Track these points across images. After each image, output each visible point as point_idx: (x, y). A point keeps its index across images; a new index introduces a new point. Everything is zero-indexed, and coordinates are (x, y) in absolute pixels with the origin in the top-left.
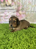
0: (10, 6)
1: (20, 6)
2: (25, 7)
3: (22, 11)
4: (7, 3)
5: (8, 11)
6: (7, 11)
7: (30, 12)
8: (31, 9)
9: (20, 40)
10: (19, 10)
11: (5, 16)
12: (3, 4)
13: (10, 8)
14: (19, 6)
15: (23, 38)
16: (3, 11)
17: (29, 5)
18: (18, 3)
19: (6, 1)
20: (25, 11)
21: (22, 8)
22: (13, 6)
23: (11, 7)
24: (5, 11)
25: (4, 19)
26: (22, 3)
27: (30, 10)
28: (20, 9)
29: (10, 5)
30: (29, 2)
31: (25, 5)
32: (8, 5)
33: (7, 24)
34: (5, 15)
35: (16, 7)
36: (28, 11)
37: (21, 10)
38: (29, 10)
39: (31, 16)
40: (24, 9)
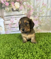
0: (17, 10)
2: (38, 11)
3: (34, 17)
4: (14, 7)
5: (15, 18)
6: (14, 18)
7: (44, 18)
9: (32, 57)
11: (12, 24)
12: (8, 9)
14: (29, 11)
15: (36, 54)
17: (43, 8)
18: (28, 7)
19: (12, 5)
20: (38, 17)
21: (34, 13)
23: (19, 12)
24: (12, 18)
26: (34, 6)
27: (45, 14)
28: (31, 15)
29: (18, 9)
30: (43, 4)
31: (38, 9)
32: (15, 9)
33: (14, 34)
35: (26, 12)
36: (42, 17)
37: (33, 15)
38: (43, 15)
39: (46, 23)
40: (36, 14)
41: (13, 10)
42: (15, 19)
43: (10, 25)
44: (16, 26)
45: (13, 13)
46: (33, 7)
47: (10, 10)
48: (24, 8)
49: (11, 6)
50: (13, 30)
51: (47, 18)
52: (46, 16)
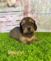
0: (13, 6)
1: (29, 6)
2: (36, 7)
3: (32, 14)
4: (10, 2)
5: (11, 14)
6: (9, 14)
8: (46, 10)
10: (27, 13)
11: (7, 22)
13: (13, 9)
14: (27, 7)
16: (4, 14)
17: (42, 5)
20: (36, 14)
21: (32, 9)
22: (18, 6)
23: (15, 8)
24: (7, 15)
25: (5, 26)
28: (29, 11)
29: (14, 4)
30: (42, 0)
31: (36, 5)
32: (10, 5)
34: (6, 20)
35: (23, 8)
36: (41, 14)
38: (42, 12)
39: (45, 21)
40: (34, 11)
41: (8, 6)
42: (11, 16)
43: (5, 23)
44: (12, 24)
45: (8, 9)
46: (31, 3)
47: (5, 6)
48: (21, 4)
49: (6, 2)
50: (8, 28)
51: (46, 16)
52: (45, 14)
